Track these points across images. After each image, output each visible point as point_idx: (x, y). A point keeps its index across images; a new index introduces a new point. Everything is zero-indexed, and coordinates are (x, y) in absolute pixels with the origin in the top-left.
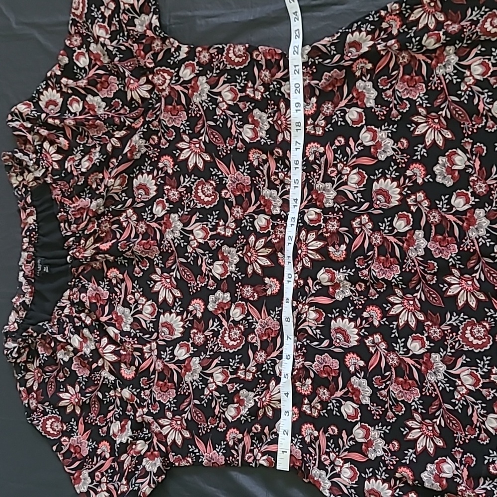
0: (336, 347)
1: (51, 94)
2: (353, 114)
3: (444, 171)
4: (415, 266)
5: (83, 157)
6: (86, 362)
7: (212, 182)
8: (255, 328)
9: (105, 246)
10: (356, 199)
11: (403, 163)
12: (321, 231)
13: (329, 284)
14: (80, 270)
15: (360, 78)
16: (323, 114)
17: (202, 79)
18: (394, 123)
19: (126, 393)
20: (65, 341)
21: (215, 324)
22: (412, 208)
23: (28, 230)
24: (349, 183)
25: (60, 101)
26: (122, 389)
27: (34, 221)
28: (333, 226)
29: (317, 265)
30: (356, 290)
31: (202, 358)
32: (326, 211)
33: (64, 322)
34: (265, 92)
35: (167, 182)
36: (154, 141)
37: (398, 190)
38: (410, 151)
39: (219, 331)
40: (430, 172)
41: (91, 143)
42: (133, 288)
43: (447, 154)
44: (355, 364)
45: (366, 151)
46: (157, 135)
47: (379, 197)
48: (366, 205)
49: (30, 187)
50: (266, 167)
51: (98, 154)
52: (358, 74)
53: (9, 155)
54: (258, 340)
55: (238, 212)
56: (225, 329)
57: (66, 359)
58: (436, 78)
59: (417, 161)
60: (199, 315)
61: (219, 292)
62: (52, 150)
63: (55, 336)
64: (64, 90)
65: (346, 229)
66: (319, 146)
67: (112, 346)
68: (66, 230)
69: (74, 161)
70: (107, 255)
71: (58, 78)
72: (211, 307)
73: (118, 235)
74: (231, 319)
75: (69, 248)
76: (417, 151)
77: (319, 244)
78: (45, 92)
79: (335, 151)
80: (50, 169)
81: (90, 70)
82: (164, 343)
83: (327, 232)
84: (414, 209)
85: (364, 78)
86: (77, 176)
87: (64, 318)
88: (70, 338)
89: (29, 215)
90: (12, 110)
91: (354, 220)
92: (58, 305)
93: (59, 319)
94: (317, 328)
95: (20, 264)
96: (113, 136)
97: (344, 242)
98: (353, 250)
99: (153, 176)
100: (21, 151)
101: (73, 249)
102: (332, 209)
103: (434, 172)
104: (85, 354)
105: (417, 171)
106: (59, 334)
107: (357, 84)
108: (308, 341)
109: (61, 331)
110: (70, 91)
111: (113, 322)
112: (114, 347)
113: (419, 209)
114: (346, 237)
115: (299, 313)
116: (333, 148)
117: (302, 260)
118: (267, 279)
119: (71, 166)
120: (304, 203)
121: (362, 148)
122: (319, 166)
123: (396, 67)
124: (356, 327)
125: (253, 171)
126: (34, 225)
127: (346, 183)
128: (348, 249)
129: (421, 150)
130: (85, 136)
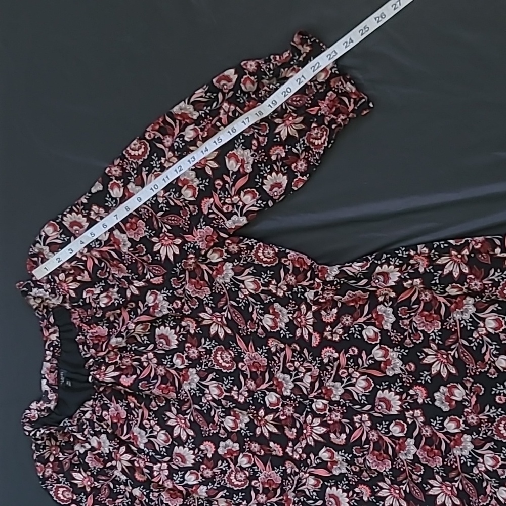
2: (369, 332)
3: (443, 398)
4: (404, 465)
6: (102, 460)
7: (231, 352)
8: (259, 476)
10: (361, 401)
11: (408, 383)
12: (325, 419)
13: (329, 460)
14: (101, 389)
15: (382, 303)
16: (342, 324)
17: (229, 265)
18: (406, 348)
20: (84, 439)
22: (408, 420)
23: (51, 344)
24: (356, 385)
27: (57, 337)
28: (336, 416)
29: (318, 446)
30: (351, 469)
31: (209, 487)
32: (332, 403)
33: (84, 424)
34: (287, 291)
35: (189, 340)
36: (177, 305)
37: (400, 403)
38: (416, 375)
39: (226, 471)
40: (430, 395)
41: (111, 280)
42: (149, 416)
43: (448, 385)
45: (376, 365)
46: (181, 301)
47: (381, 403)
48: (368, 407)
50: (283, 354)
52: (381, 299)
54: (261, 485)
55: (251, 384)
56: (232, 471)
58: (452, 320)
59: (420, 384)
60: (210, 456)
61: (229, 441)
63: (76, 434)
65: (348, 421)
66: (334, 351)
67: (128, 455)
68: (85, 351)
72: (221, 451)
73: (138, 372)
74: (238, 465)
75: (90, 368)
76: (422, 376)
77: (323, 430)
79: (348, 359)
82: (177, 468)
83: (330, 420)
84: (410, 421)
85: (386, 304)
88: (89, 438)
91: (356, 416)
95: (43, 372)
97: (345, 432)
98: (352, 440)
99: (175, 332)
101: (94, 371)
102: (338, 403)
103: (434, 397)
105: (420, 394)
106: (78, 432)
107: (379, 307)
108: (305, 499)
109: (81, 430)
111: (131, 440)
112: (130, 456)
113: (414, 422)
114: (347, 427)
115: (300, 478)
116: (347, 355)
117: (306, 438)
118: (271, 444)
119: (89, 297)
120: (314, 394)
121: (373, 362)
122: (333, 368)
123: (418, 301)
124: (347, 497)
125: (270, 355)
126: (57, 341)
127: (353, 385)
128: (348, 439)
129: (425, 377)
130: (106, 271)
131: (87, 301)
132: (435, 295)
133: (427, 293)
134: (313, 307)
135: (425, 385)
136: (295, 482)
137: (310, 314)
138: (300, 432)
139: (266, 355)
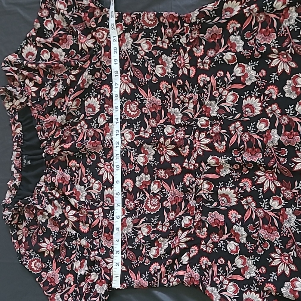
0: (222, 206)
1: (30, 48)
2: (228, 56)
3: (291, 89)
4: (272, 152)
5: (51, 88)
6: (57, 222)
7: (136, 102)
8: (167, 197)
9: (67, 146)
10: (232, 112)
11: (263, 86)
12: (209, 132)
13: (216, 165)
14: (51, 162)
15: (232, 34)
16: (208, 56)
17: (128, 35)
18: (256, 60)
19: (84, 242)
20: (42, 209)
21: (141, 196)
22: (269, 115)
23: (17, 137)
24: (227, 101)
25: (35, 52)
26: (81, 240)
27: (21, 131)
28: (217, 129)
29: (206, 154)
30: (234, 169)
31: (133, 218)
32: (212, 119)
33: (41, 197)
34: (169, 43)
35: (106, 102)
36: (98, 76)
37: (260, 104)
38: (267, 78)
39: (144, 200)
40: (281, 90)
41: (56, 79)
42: (86, 172)
43: (292, 78)
44: (235, 217)
45: (238, 80)
46: (99, 72)
47: (247, 109)
48: (238, 115)
49: (17, 109)
50: (171, 93)
51: (61, 86)
52: (231, 31)
53: (3, 89)
54: (170, 204)
55: (153, 122)
56: (148, 199)
57: (44, 221)
58: (283, 29)
59: (272, 84)
60: (130, 189)
61: (143, 174)
62: (31, 84)
63: (36, 206)
64: (38, 45)
65: (225, 131)
66: (206, 76)
67: (73, 211)
68: (41, 136)
69: (46, 91)
70: (68, 152)
71: (34, 38)
72: (138, 184)
73: (76, 139)
74: (152, 192)
75: (44, 148)
76: (272, 77)
77: (208, 141)
78: (26, 47)
79: (217, 80)
80: (30, 97)
81: (54, 32)
82: (108, 208)
83: (213, 133)
84: (270, 115)
85: (235, 34)
86: (48, 101)
87: (42, 194)
88: (46, 207)
89: (17, 128)
90: (5, 59)
91: (231, 125)
92: (37, 185)
93: (38, 195)
94: (209, 194)
95: (12, 159)
96: (71, 74)
97: (224, 140)
98: (230, 145)
99: (98, 99)
100: (11, 86)
101: (46, 149)
102: (216, 118)
104: (56, 217)
105: (273, 91)
106: (38, 204)
107: (230, 38)
108: (203, 203)
109: (40, 202)
110: (42, 46)
111: (74, 195)
112: (75, 212)
113: (274, 116)
114: (225, 136)
115: (197, 185)
116: (216, 78)
117: (196, 150)
118: (173, 165)
119: (43, 94)
120: (197, 114)
121: (235, 78)
122: (207, 89)
123: (257, 24)
124: (234, 193)
125: (163, 97)
126: (21, 134)
127: (224, 101)
128: (227, 145)
129: (275, 77)
130: (52, 74)
131: (43, 97)
132: (267, 14)
133: (261, 15)
134: (187, 48)
135: (276, 84)
136: (194, 190)
137: (187, 55)
138: (191, 148)
139: (160, 97)
